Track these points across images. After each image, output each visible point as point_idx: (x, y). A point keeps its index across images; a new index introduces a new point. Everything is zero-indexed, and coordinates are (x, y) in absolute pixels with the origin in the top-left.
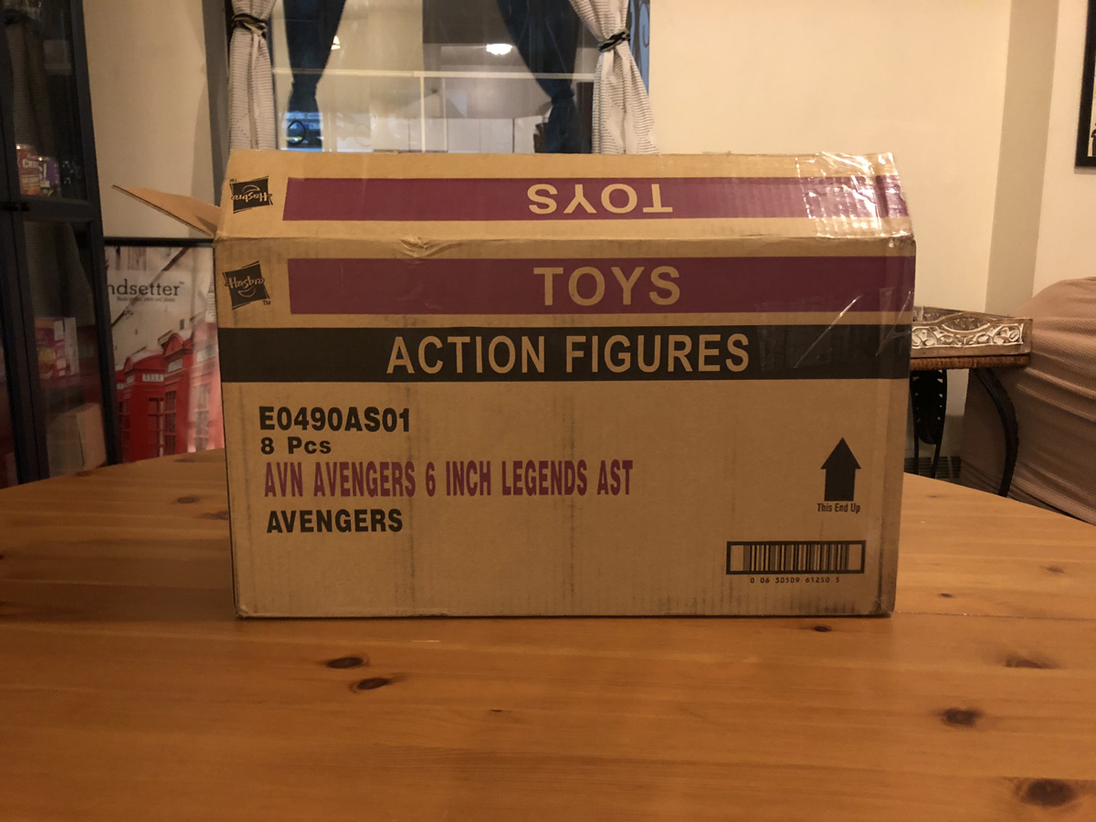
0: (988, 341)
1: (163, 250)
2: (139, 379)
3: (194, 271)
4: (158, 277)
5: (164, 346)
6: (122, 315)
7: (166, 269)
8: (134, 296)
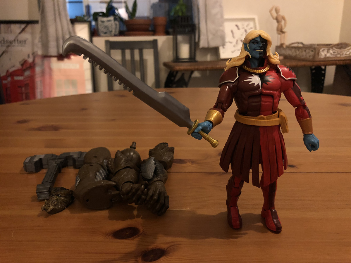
0: (349, 54)
1: (18, 25)
2: (13, 78)
3: (33, 34)
4: (17, 36)
5: (22, 65)
6: (3, 53)
7: (20, 33)
8: (7, 45)
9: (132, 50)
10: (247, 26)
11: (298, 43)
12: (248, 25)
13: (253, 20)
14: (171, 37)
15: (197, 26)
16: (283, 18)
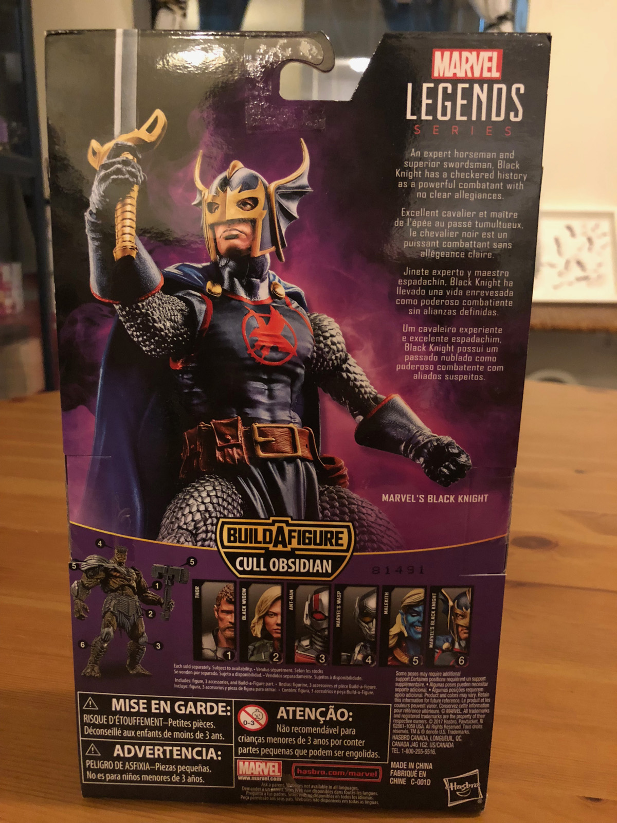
10: (593, 230)
12: (597, 226)
13: (610, 215)
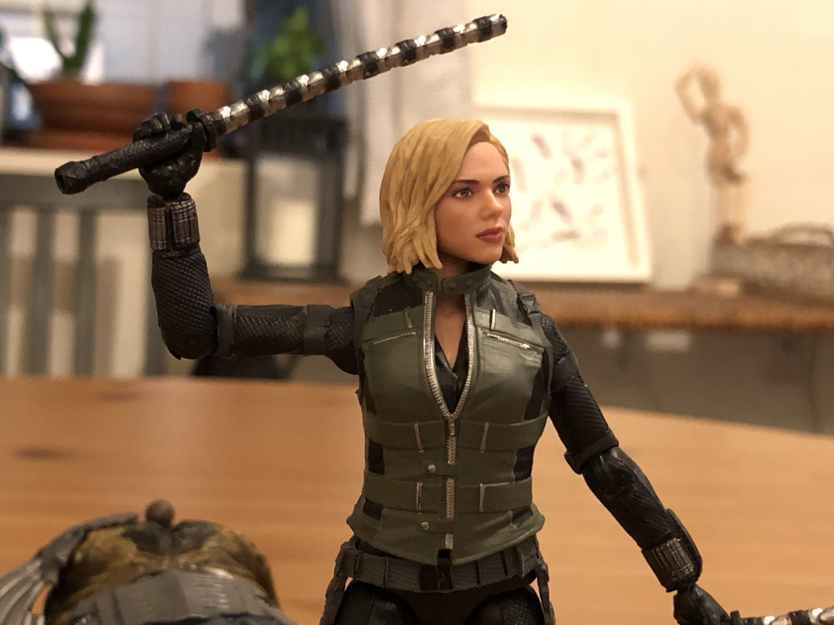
9: (45, 215)
10: (583, 145)
11: (813, 230)
12: (589, 139)
13: (610, 118)
14: (235, 170)
15: (353, 128)
16: (736, 118)
